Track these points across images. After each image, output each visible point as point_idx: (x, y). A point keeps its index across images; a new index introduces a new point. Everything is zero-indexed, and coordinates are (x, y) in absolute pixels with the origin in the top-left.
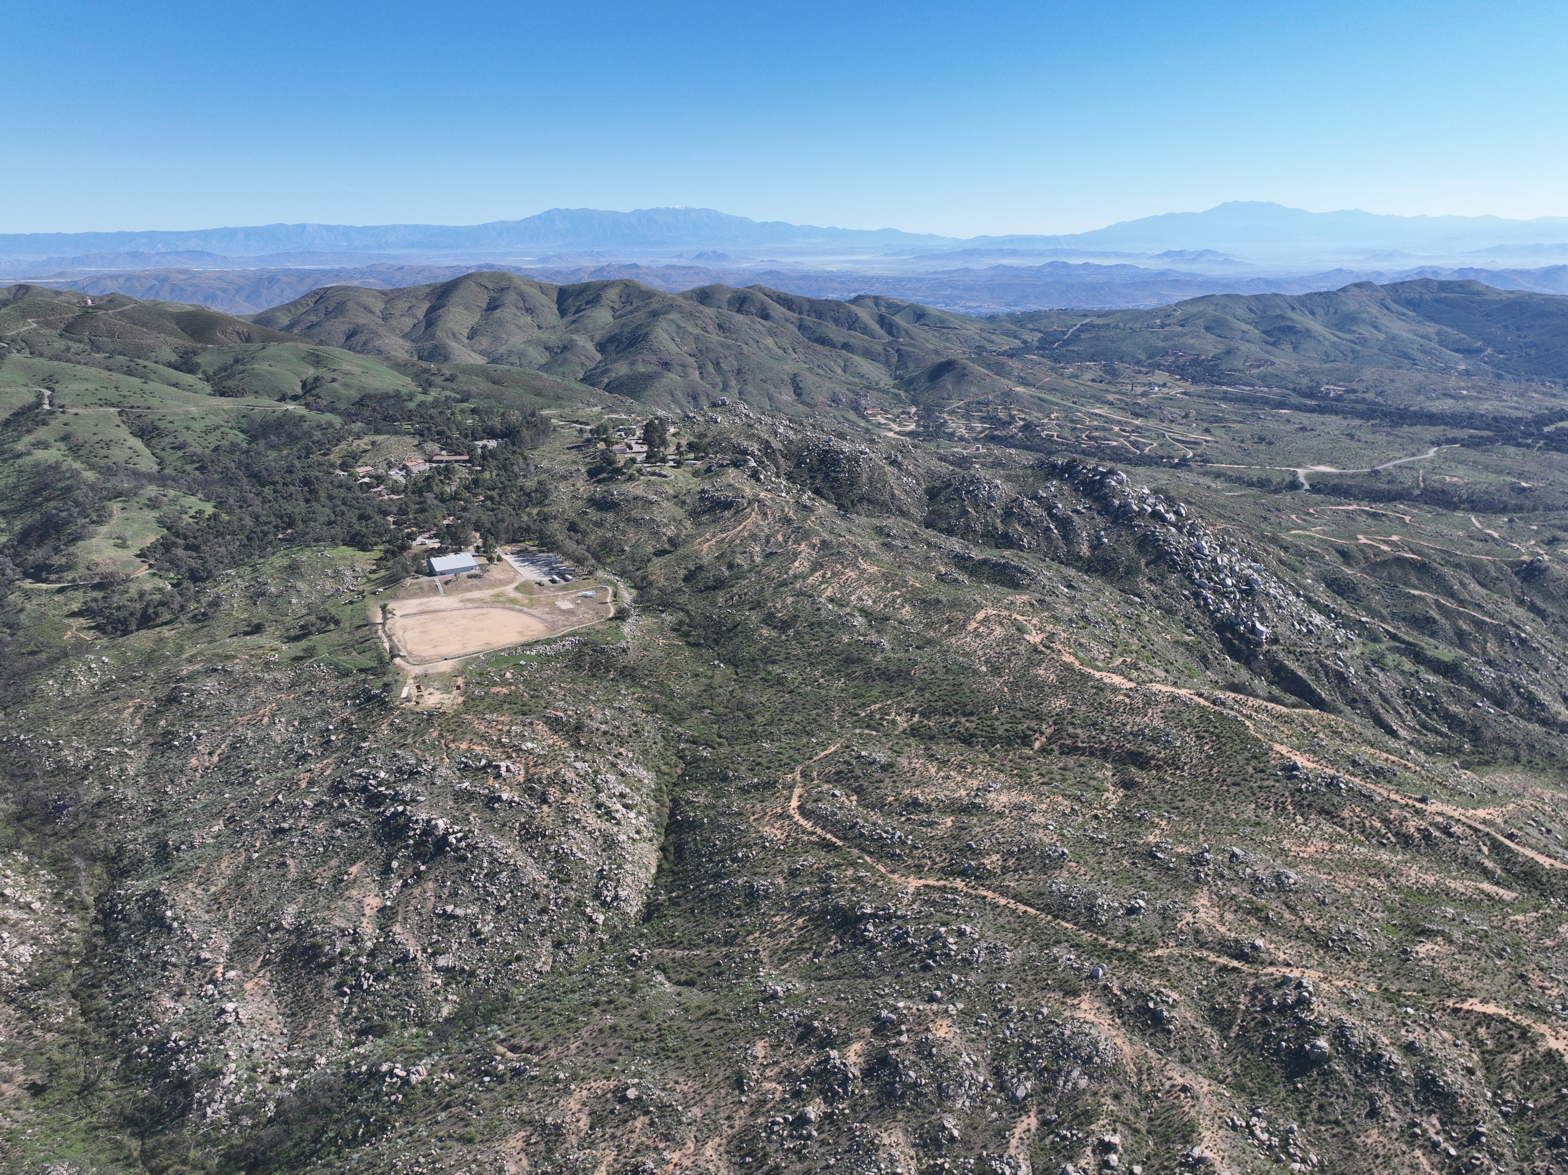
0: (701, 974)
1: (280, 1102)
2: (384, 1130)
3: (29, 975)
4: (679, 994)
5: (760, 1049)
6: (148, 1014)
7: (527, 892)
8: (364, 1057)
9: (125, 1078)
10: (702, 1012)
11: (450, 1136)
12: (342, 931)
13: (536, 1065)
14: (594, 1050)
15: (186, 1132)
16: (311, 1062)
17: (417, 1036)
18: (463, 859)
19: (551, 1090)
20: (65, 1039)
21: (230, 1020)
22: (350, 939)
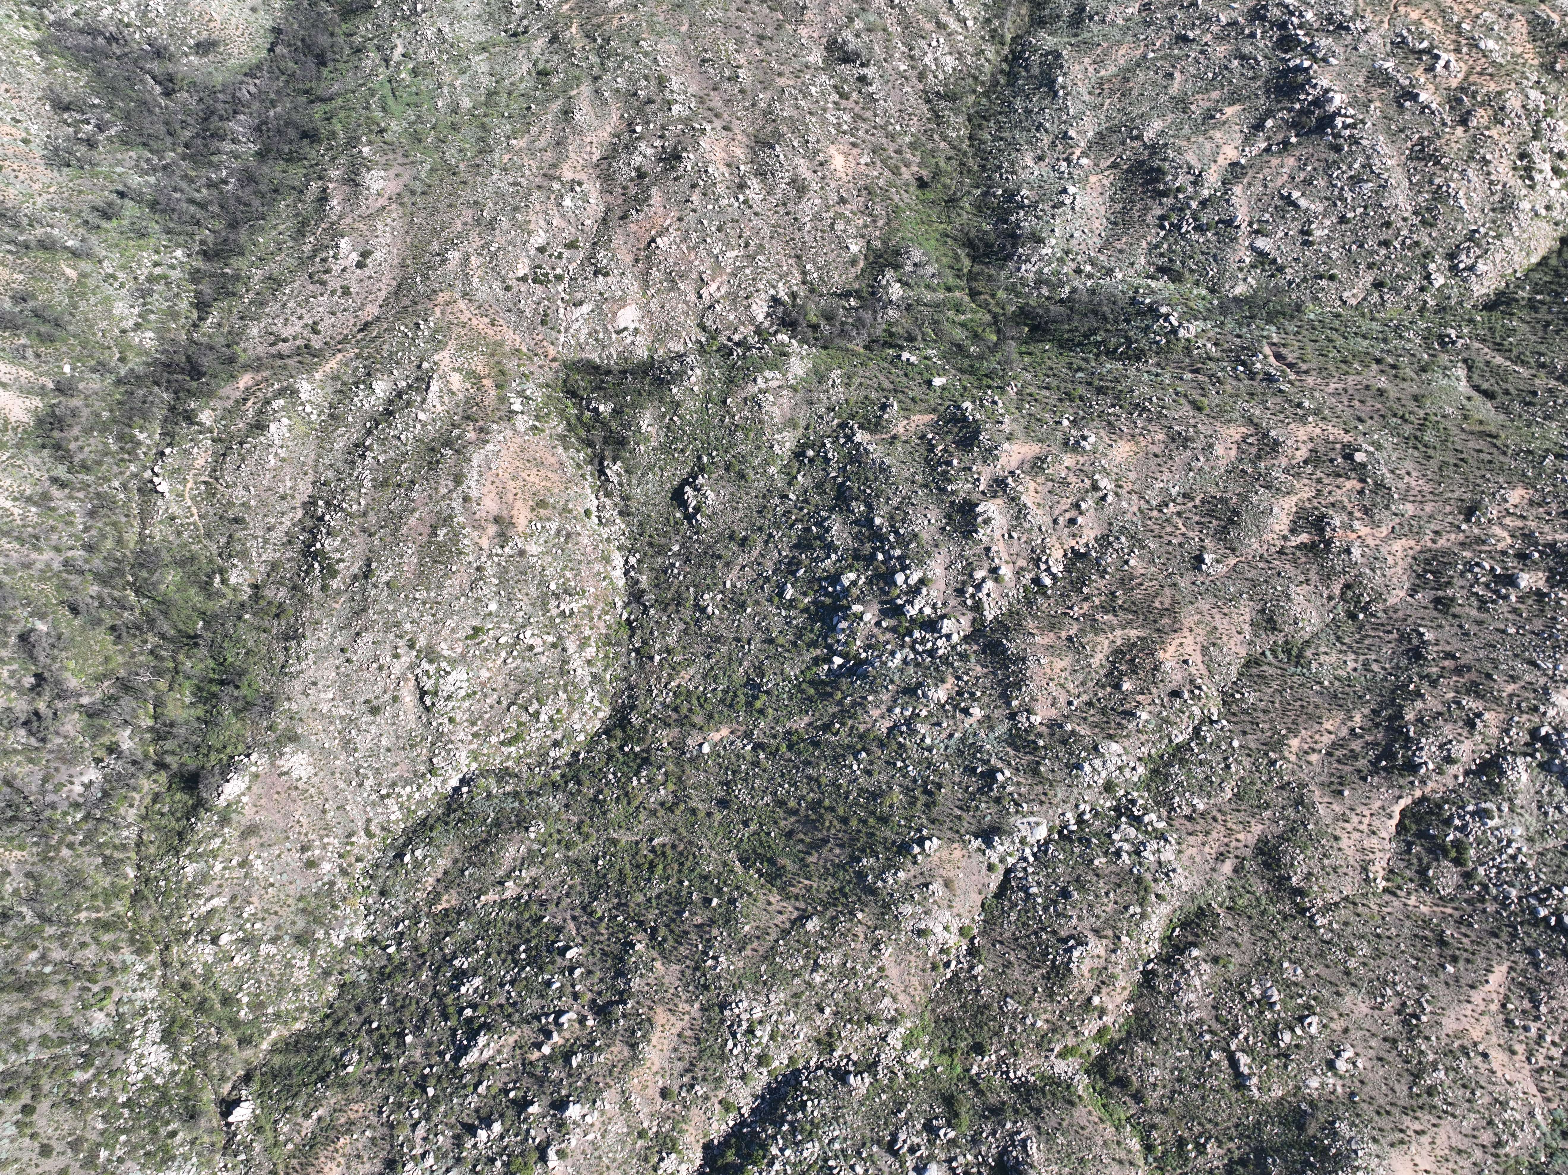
0: (1507, 392)
1: (1074, 290)
2: (1138, 359)
3: (946, 85)
4: (1469, 399)
5: (1516, 496)
6: (1012, 163)
7: (1381, 216)
8: (1153, 292)
9: (979, 208)
10: (1482, 428)
11: (1185, 396)
12: (1190, 168)
13: (1290, 382)
14: (1350, 400)
15: (1003, 274)
16: (1110, 272)
17: (1203, 299)
18: (1338, 149)
19: (1290, 411)
20: (951, 153)
21: (1068, 202)
22: (1192, 179)
